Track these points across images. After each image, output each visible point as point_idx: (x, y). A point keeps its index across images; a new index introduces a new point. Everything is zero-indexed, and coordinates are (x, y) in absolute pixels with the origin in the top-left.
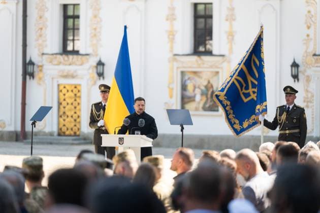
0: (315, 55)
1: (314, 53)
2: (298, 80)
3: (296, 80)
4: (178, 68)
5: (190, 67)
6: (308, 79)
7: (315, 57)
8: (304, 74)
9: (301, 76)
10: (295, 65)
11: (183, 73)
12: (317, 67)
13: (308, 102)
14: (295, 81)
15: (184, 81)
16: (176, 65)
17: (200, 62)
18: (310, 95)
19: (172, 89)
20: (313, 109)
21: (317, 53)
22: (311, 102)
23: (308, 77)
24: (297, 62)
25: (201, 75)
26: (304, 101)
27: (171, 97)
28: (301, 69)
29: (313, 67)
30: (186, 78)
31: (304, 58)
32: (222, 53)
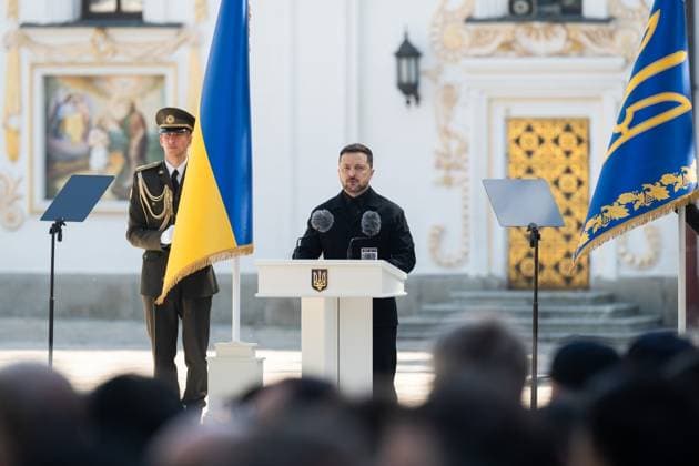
0: (470, 20)
1: (466, 13)
2: (418, 99)
3: (412, 99)
4: (34, 66)
5: (73, 64)
6: (450, 96)
7: (472, 27)
8: (435, 80)
9: (425, 88)
10: (408, 52)
11: (49, 81)
12: (478, 56)
13: (449, 168)
14: (408, 102)
15: (52, 106)
16: (27, 55)
17: (103, 47)
18: (454, 145)
19: (18, 133)
20: (466, 190)
21: (479, 14)
22: (459, 167)
23: (449, 87)
24: (415, 41)
25: (106, 86)
26: (438, 165)
27: (14, 158)
28: (426, 63)
29: (466, 56)
30: (61, 95)
31: (437, 30)
32: (175, 18)
